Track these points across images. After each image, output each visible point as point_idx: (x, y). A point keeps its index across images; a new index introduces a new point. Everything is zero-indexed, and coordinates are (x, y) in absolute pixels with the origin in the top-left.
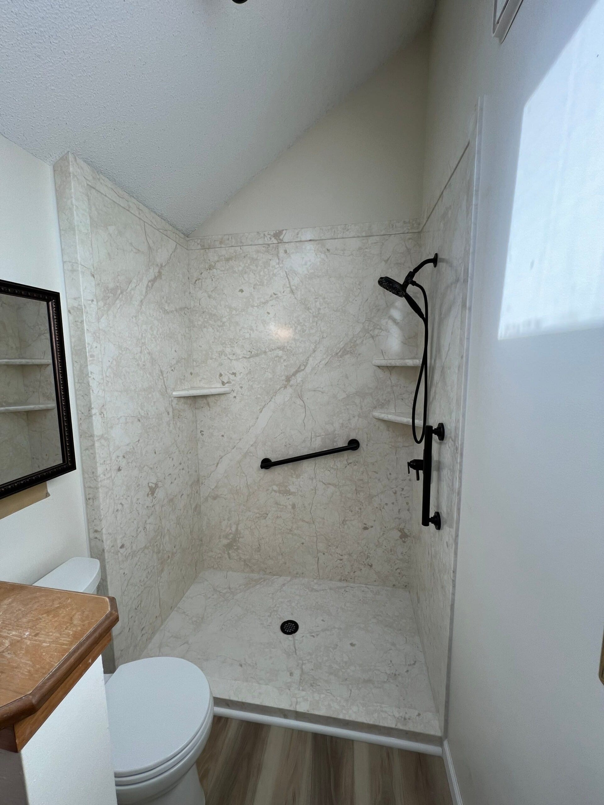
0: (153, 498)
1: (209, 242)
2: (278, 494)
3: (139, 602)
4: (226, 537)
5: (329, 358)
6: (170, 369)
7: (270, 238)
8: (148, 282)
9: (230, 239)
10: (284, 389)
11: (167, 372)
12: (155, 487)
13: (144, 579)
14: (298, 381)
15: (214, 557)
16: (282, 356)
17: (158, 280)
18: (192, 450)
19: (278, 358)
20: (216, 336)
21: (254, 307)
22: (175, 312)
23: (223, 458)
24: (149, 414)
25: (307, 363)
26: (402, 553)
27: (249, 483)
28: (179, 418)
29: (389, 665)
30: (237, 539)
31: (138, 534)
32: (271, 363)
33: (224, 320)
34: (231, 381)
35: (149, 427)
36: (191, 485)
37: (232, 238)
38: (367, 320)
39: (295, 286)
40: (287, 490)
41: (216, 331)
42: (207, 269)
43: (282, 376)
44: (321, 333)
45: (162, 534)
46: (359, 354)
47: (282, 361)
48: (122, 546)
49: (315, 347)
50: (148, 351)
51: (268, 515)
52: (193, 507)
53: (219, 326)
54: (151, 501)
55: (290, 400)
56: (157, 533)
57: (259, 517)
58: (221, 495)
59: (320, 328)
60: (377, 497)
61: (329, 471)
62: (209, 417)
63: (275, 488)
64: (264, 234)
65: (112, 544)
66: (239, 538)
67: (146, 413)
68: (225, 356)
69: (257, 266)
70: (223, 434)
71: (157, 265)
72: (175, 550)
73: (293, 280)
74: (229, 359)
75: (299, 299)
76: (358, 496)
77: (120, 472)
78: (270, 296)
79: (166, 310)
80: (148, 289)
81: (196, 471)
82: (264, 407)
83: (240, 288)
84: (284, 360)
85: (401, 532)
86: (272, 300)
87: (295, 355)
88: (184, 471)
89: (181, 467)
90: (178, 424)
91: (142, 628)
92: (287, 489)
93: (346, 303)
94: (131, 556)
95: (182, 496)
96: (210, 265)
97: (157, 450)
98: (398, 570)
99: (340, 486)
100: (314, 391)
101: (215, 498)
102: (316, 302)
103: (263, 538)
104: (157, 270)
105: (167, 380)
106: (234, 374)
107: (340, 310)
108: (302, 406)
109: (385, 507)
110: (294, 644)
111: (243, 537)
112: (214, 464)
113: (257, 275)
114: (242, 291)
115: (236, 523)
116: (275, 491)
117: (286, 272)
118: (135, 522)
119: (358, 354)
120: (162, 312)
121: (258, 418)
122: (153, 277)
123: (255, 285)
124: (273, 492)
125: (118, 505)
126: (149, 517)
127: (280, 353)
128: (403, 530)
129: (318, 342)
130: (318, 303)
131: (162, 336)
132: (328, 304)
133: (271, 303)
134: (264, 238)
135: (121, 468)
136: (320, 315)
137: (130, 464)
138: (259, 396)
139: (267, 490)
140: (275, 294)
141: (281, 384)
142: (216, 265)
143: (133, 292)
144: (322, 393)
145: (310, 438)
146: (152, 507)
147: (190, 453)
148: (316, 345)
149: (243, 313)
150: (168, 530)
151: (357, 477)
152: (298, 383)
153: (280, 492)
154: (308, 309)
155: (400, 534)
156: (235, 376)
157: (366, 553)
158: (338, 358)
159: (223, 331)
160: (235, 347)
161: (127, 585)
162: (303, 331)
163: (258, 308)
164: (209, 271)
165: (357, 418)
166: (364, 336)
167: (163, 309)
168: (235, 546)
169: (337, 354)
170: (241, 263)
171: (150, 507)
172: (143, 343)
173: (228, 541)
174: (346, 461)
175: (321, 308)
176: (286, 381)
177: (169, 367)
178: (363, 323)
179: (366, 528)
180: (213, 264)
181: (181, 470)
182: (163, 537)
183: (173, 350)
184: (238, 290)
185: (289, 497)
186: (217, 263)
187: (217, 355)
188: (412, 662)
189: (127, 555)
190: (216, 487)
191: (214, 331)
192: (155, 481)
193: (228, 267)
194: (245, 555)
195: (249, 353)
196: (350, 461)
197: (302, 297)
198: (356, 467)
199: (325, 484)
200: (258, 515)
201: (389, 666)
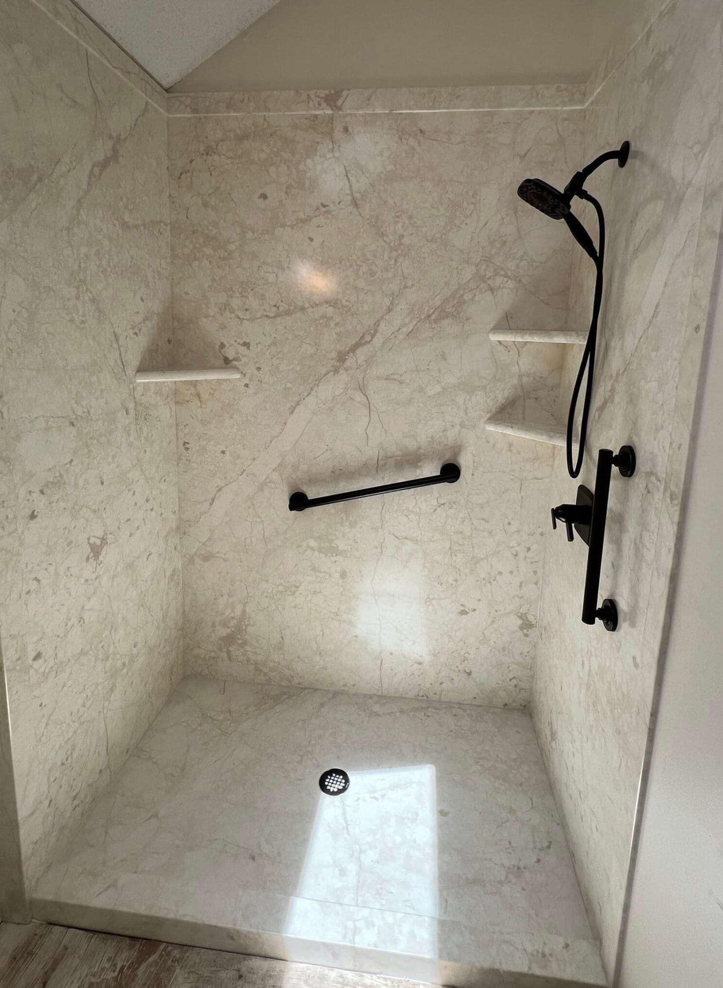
0: (97, 563)
1: (207, 103)
2: (317, 553)
3: (70, 751)
4: (225, 624)
5: (414, 323)
6: (131, 332)
7: (318, 102)
8: (93, 166)
9: (246, 101)
10: (334, 374)
11: (127, 337)
12: (101, 544)
13: (78, 711)
14: (359, 362)
15: (203, 656)
16: (332, 317)
17: (111, 163)
18: (168, 475)
19: (325, 320)
20: (215, 277)
21: (286, 228)
22: (142, 228)
23: (223, 489)
24: (92, 411)
25: (376, 331)
26: (521, 654)
27: (267, 534)
28: (146, 419)
29: (508, 850)
30: (244, 627)
31: (69, 632)
32: (312, 328)
33: (232, 247)
34: (241, 357)
35: (91, 436)
36: (166, 536)
37: (249, 99)
38: (484, 260)
39: (360, 193)
40: (333, 547)
41: (216, 267)
42: (203, 154)
43: (331, 352)
44: (402, 278)
45: (112, 627)
46: (468, 319)
47: (332, 324)
48: (38, 656)
49: (392, 303)
50: (91, 296)
51: (298, 588)
52: (168, 574)
53: (224, 259)
54: (94, 570)
55: (344, 394)
56: (103, 625)
57: (282, 592)
58: (218, 553)
59: (402, 270)
60: (485, 561)
61: (407, 516)
62: (200, 419)
63: (313, 543)
64: (308, 95)
65: (17, 656)
66: (247, 626)
67: (86, 410)
68: (231, 313)
69: (293, 154)
70: (224, 450)
71: (111, 137)
72: (135, 651)
73: (358, 181)
74: (239, 318)
75: (368, 217)
76: (454, 558)
77: (34, 520)
78: (315, 208)
79: (127, 223)
80: (93, 179)
81: (175, 512)
82: (298, 404)
83: (261, 191)
84: (337, 324)
85: (523, 619)
86: (319, 215)
87: (355, 316)
88: (153, 513)
89: (148, 506)
90: (145, 429)
91: (74, 794)
92: (333, 545)
93: (449, 228)
94: (54, 673)
95: (150, 557)
96: (208, 147)
97: (105, 477)
98: (513, 680)
99: (425, 542)
100: (387, 379)
101: (206, 559)
102: (396, 222)
103: (288, 626)
104: (110, 144)
105: (126, 351)
106: (246, 345)
107: (438, 240)
108: (364, 405)
109: (498, 577)
110: (344, 814)
111: (253, 625)
112: (206, 501)
113: (294, 171)
114: (264, 197)
115: (243, 602)
116: (312, 549)
117: (345, 166)
118: (64, 610)
119: (465, 319)
120: (117, 226)
121: (285, 423)
122: (102, 157)
123: (288, 187)
124: (309, 551)
125: (30, 582)
126: (89, 599)
127: (330, 310)
128: (526, 616)
129: (397, 294)
130: (399, 225)
131: (117, 269)
132: (417, 227)
133: (316, 221)
134: (308, 103)
135: (36, 513)
136: (402, 247)
137: (54, 504)
138: (289, 385)
139: (300, 546)
140: (324, 206)
141: (330, 365)
142: (219, 148)
143: (62, 181)
144: (400, 383)
145: (376, 460)
146: (96, 579)
147: (165, 480)
148: (393, 299)
149: (267, 237)
150: (124, 618)
151: (453, 528)
152: (359, 364)
153: (320, 550)
154: (383, 235)
155: (520, 622)
156: (248, 348)
157: (463, 652)
158: (430, 323)
159: (229, 266)
160: (250, 297)
161: (47, 724)
162: (370, 274)
163: (293, 228)
164: (205, 157)
165: (458, 427)
166: (478, 287)
167: (120, 219)
168: (239, 639)
169: (429, 316)
170: (264, 147)
171: (92, 580)
172: (81, 281)
173: (229, 631)
174: (435, 500)
175: (405, 234)
176: (338, 361)
177: (129, 327)
178: (477, 265)
179: (463, 613)
180: (214, 144)
181: (149, 511)
182: (115, 631)
183: (138, 297)
184: (257, 195)
185: (336, 559)
186: (221, 144)
187: (216, 310)
188: (545, 844)
189: (47, 670)
190: (209, 539)
191: (213, 267)
192: (100, 534)
193: (240, 152)
194: (256, 653)
195: (274, 309)
196: (442, 502)
197: (373, 213)
198: (452, 511)
199: (398, 538)
200: (281, 588)
201: (507, 852)
